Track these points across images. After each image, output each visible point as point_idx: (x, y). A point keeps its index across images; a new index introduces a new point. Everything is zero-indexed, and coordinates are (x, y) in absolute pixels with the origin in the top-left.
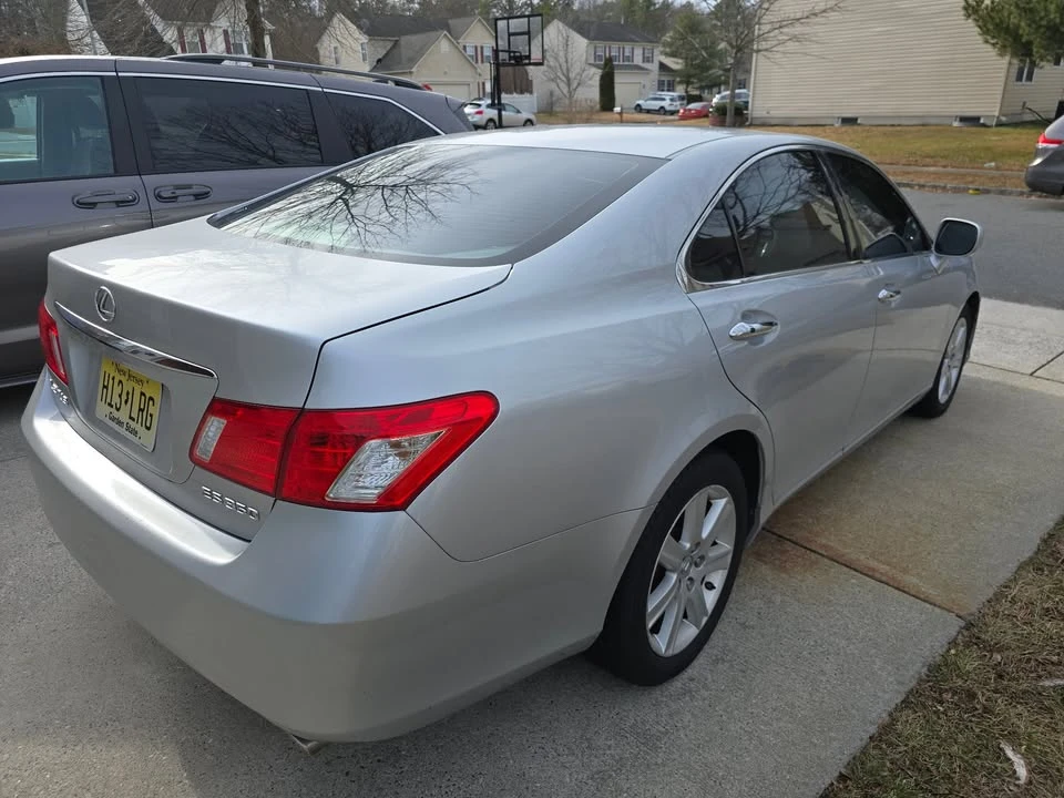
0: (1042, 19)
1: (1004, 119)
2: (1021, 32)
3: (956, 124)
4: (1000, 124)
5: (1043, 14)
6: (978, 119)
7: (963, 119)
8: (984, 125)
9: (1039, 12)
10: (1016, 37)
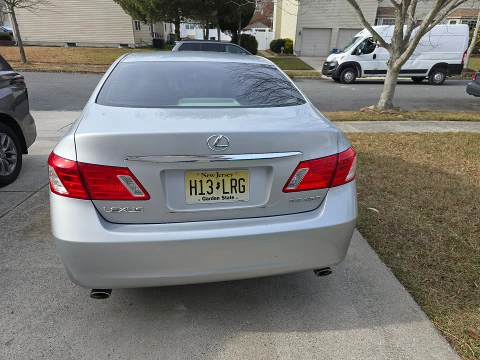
0: (147, 6)
1: (137, 45)
2: (140, 10)
3: (120, 47)
4: (136, 48)
5: (148, 4)
6: (127, 45)
7: (121, 45)
8: (130, 48)
9: (146, 3)
10: (139, 13)
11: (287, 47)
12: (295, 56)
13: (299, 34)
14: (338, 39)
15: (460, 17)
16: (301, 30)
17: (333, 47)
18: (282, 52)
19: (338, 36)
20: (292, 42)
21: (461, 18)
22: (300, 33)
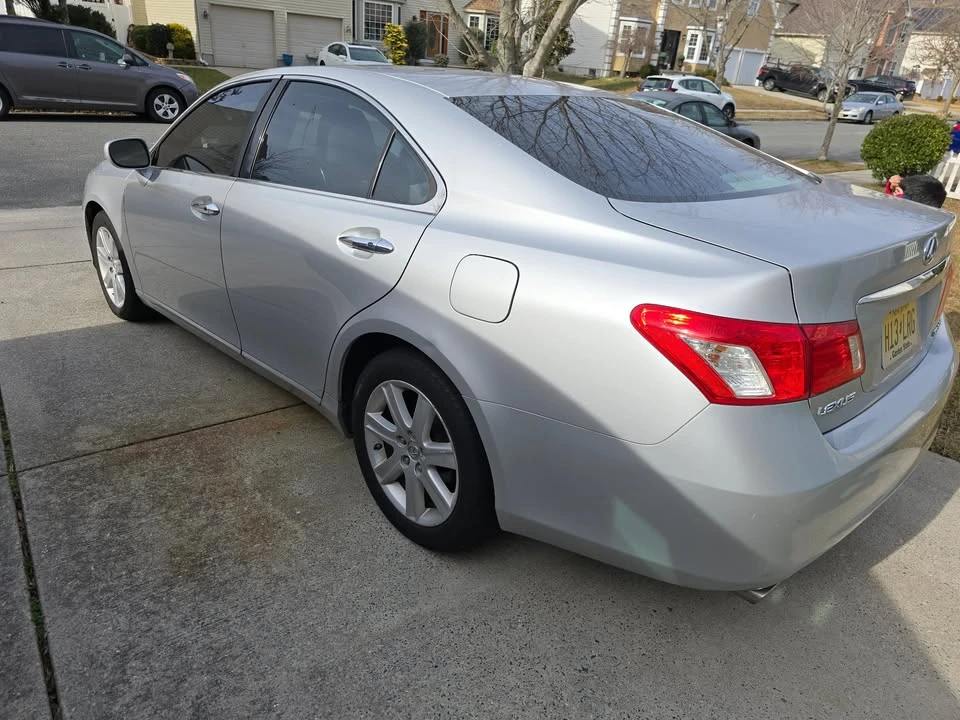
11: (180, 44)
12: (204, 65)
13: (203, 16)
14: (288, 35)
15: (484, 12)
16: (207, 8)
17: (281, 51)
18: (171, 54)
19: (288, 29)
20: (189, 33)
21: (486, 14)
22: (206, 16)
